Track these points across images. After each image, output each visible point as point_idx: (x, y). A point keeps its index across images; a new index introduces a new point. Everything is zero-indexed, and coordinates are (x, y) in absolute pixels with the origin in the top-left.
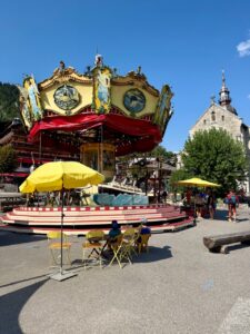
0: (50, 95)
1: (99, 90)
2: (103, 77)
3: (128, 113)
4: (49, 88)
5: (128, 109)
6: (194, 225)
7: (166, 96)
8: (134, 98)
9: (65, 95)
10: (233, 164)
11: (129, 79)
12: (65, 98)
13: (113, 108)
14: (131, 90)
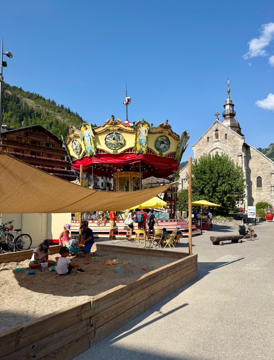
0: (102, 138)
1: (140, 137)
2: (143, 129)
3: (158, 153)
4: (101, 133)
5: (158, 149)
6: (201, 234)
7: (184, 139)
8: (162, 142)
9: (114, 139)
10: (232, 186)
11: (160, 129)
12: (113, 142)
13: (149, 150)
14: (161, 136)
